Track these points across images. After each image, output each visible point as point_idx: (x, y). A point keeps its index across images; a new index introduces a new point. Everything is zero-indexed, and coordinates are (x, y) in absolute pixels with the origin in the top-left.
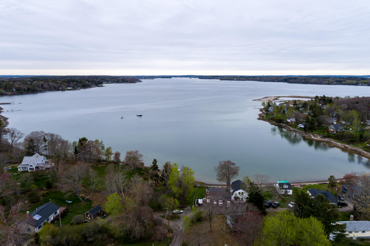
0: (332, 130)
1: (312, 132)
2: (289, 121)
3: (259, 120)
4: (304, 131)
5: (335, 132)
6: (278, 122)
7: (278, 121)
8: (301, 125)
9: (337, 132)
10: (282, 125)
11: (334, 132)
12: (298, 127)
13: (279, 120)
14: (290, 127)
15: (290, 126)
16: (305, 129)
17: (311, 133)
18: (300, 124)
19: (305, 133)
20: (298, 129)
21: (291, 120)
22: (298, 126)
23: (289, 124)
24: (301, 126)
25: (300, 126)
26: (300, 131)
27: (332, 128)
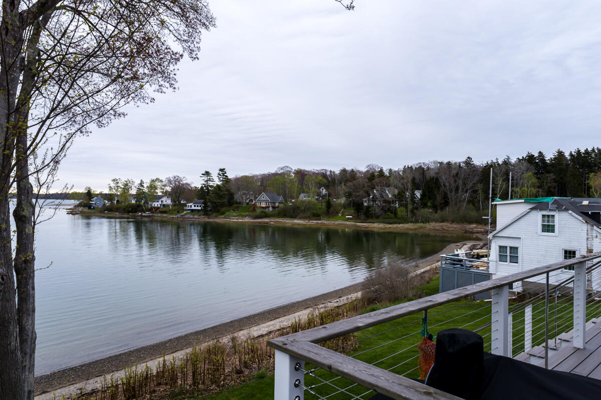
0: (263, 205)
1: (223, 213)
2: (156, 204)
3: (72, 214)
4: (203, 215)
5: (271, 209)
6: (129, 212)
7: (130, 209)
8: (191, 206)
9: (273, 207)
10: (141, 215)
11: (269, 207)
12: (186, 210)
13: (130, 207)
14: (165, 215)
15: (165, 212)
16: (205, 212)
17: (223, 216)
18: (189, 204)
19: (208, 218)
20: (187, 214)
21: (162, 201)
22: (185, 208)
23: (159, 210)
24: (193, 208)
25: (189, 208)
26: (195, 217)
27: (263, 200)
